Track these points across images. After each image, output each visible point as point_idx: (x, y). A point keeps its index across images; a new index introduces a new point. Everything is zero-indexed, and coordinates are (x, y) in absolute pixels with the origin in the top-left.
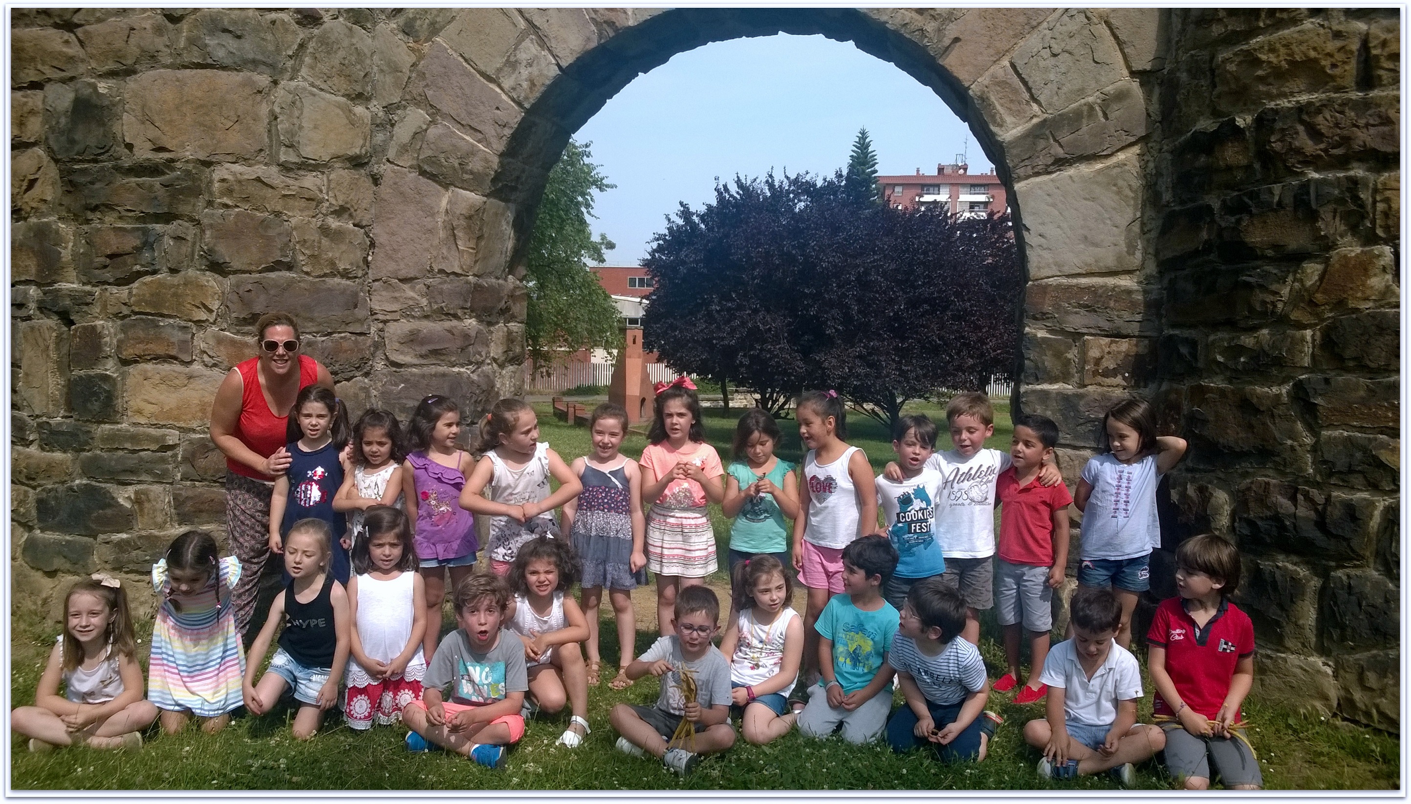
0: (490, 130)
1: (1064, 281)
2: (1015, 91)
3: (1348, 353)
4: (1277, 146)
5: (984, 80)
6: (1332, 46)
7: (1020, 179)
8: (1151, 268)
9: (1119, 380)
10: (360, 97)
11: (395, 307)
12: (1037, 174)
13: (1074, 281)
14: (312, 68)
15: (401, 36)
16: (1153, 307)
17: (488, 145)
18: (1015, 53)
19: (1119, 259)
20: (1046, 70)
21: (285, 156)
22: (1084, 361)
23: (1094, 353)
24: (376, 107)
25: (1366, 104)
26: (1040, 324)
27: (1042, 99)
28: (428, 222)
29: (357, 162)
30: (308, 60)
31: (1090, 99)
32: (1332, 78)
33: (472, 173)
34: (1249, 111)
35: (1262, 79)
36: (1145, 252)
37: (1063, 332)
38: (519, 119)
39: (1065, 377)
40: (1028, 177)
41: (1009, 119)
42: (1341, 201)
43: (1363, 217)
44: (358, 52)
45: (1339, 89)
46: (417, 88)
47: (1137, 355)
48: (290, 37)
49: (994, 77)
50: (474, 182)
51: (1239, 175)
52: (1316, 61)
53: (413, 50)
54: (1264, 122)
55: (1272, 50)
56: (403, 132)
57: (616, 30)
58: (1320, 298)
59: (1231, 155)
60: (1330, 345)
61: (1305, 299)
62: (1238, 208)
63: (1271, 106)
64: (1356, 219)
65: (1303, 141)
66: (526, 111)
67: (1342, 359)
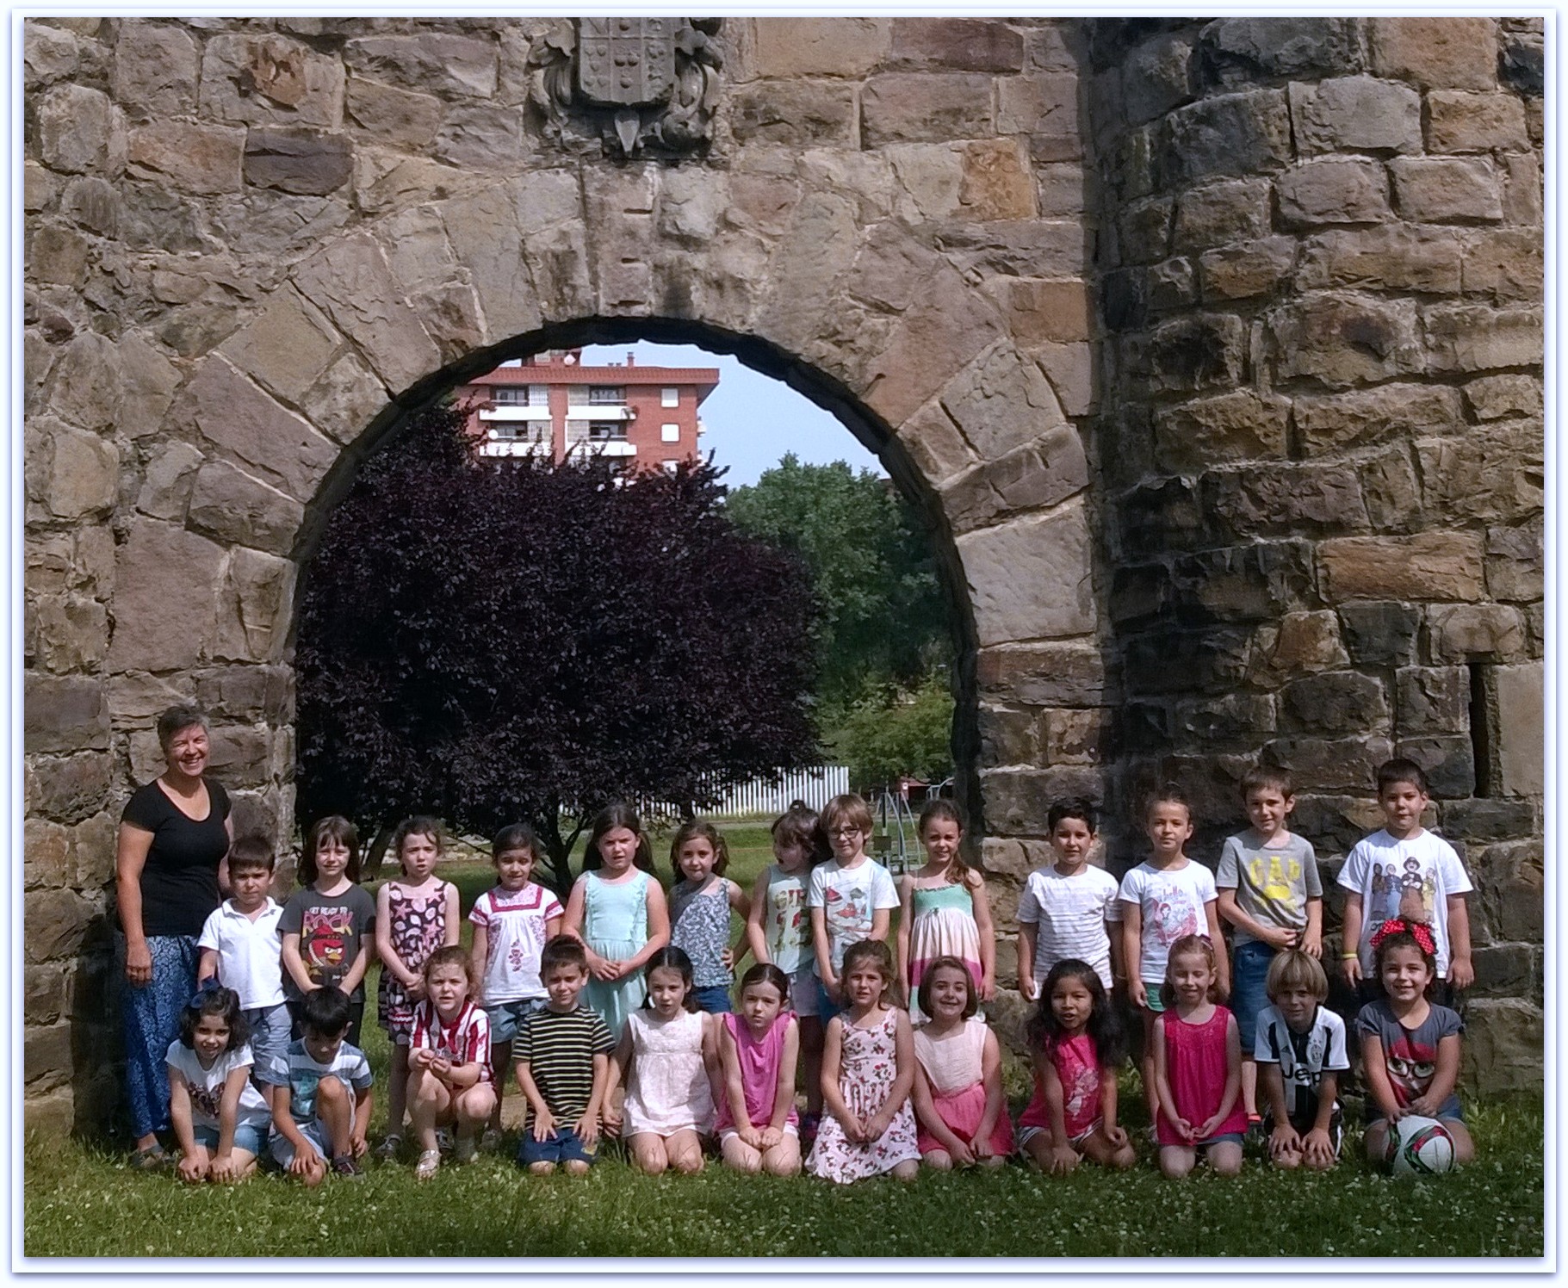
0: (294, 473)
1: (1017, 646)
2: (949, 435)
3: (1310, 715)
4: (1224, 510)
5: (913, 421)
6: (1263, 416)
7: (961, 533)
8: (1107, 630)
9: (1084, 757)
10: (107, 430)
11: (146, 711)
12: (979, 527)
13: (1027, 647)
14: (63, 396)
15: (160, 347)
16: (1113, 672)
17: (290, 489)
18: (946, 392)
19: (1073, 620)
20: (979, 412)
21: (35, 513)
22: (1045, 737)
23: (1056, 728)
24: (123, 441)
25: (1297, 475)
26: (995, 697)
27: (978, 444)
28: (200, 593)
29: (103, 516)
30: (58, 386)
31: (1029, 445)
32: (1267, 447)
33: (267, 527)
34: (1193, 472)
35: (1202, 442)
36: (1099, 613)
37: (1021, 705)
38: (333, 458)
39: (1026, 757)
40: (969, 530)
41: (944, 466)
42: (1287, 567)
43: (1307, 582)
44: (109, 371)
45: (1273, 458)
46: (185, 416)
47: (1102, 728)
48: (40, 357)
49: (922, 417)
50: (271, 539)
51: (1191, 536)
52: (1250, 429)
53: (179, 366)
54: (1209, 485)
55: (1210, 414)
56: (163, 472)
57: (466, 350)
58: (1277, 661)
59: (1180, 515)
60: (1291, 708)
61: (1263, 663)
62: (1192, 570)
63: (1214, 468)
64: (1302, 584)
65: (1246, 505)
66: (345, 448)
67: (1304, 723)
